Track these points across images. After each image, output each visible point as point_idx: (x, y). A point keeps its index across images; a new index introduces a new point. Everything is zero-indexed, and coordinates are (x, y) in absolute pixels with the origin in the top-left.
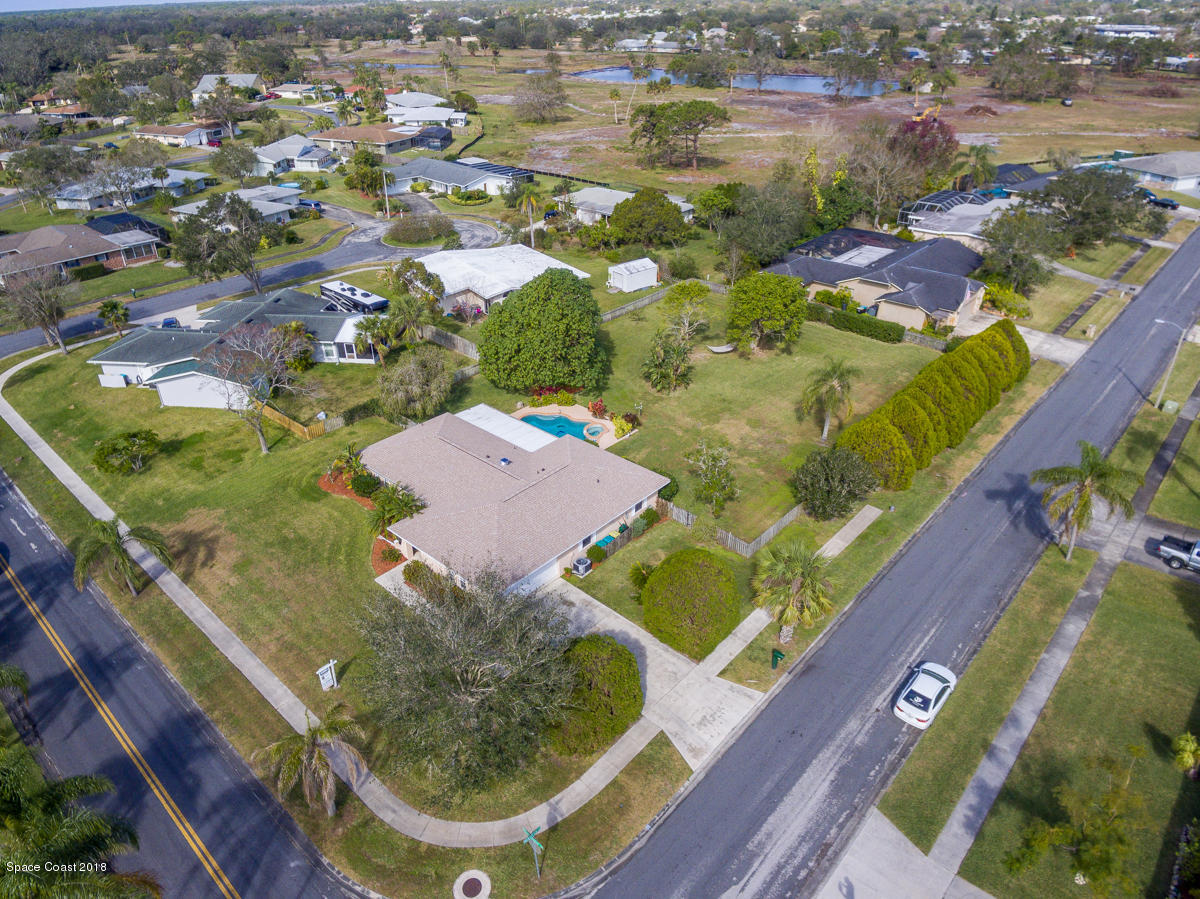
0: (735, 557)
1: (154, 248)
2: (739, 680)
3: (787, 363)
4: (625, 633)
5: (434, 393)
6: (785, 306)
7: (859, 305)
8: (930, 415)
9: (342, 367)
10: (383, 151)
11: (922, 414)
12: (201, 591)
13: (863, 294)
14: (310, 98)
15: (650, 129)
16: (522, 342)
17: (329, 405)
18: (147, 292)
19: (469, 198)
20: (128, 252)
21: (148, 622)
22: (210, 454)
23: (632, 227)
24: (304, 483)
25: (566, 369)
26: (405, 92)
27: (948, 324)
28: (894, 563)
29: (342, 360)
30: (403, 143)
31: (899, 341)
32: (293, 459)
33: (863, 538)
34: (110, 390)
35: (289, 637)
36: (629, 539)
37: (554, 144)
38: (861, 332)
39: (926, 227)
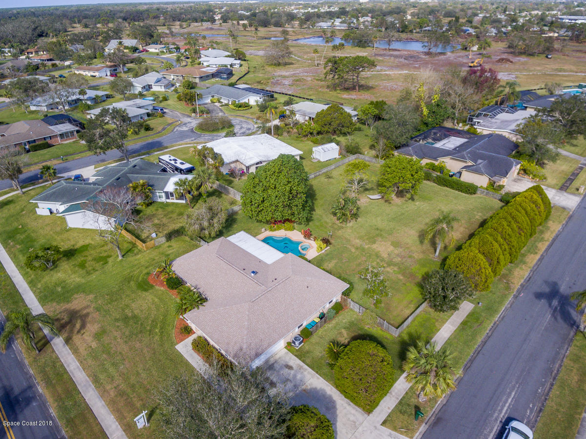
0: (388, 336)
1: (75, 133)
2: (395, 429)
3: (412, 206)
4: (324, 390)
5: (216, 225)
6: (412, 175)
7: (450, 171)
8: (500, 245)
9: (168, 205)
10: (197, 80)
11: (496, 245)
12: (75, 351)
13: (452, 165)
14: (163, 52)
15: (334, 70)
16: (265, 196)
17: (158, 227)
18: (69, 158)
19: (240, 107)
20: (62, 136)
21: (43, 372)
22: (90, 258)
23: (326, 125)
24: (140, 279)
25: (290, 212)
26: (210, 49)
27: (501, 183)
28: (484, 343)
29: (168, 200)
30: (208, 76)
31: (474, 194)
32: (136, 262)
33: (464, 324)
34: (41, 217)
35: (123, 386)
36: (325, 322)
37: (285, 77)
38: (452, 188)
39: (484, 126)
